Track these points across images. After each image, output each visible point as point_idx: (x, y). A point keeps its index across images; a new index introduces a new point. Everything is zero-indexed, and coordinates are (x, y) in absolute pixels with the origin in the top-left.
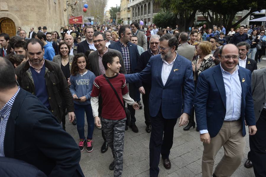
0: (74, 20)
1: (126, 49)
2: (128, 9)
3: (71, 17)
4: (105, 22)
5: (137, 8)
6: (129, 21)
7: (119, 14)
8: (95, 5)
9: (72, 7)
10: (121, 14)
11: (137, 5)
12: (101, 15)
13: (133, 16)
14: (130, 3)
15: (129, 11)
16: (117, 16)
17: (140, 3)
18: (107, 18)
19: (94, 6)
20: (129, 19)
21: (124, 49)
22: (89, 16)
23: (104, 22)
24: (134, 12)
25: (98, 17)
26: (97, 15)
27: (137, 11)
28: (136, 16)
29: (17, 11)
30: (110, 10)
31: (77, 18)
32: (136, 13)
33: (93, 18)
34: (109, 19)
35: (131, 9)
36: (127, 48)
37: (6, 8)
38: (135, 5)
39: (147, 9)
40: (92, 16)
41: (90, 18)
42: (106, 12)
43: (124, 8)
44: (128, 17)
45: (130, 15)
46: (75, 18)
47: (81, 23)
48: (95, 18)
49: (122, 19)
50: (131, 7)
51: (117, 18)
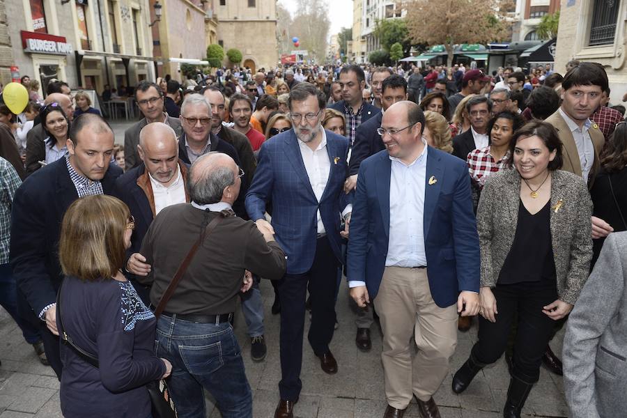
0: (287, 59)
1: (356, 119)
5: (372, 39)
6: (363, 58)
7: (351, 45)
8: (309, 31)
10: (353, 46)
11: (372, 34)
12: (319, 48)
13: (368, 50)
14: (363, 29)
15: (364, 41)
18: (333, 50)
19: (308, 33)
20: (363, 53)
21: (351, 118)
23: (327, 59)
24: (369, 44)
25: (314, 50)
26: (313, 47)
27: (372, 44)
28: (371, 49)
29: (257, 55)
30: (340, 34)
31: (290, 56)
34: (337, 53)
36: (360, 117)
37: (250, 53)
38: (369, 34)
40: (304, 49)
41: (300, 54)
42: (331, 38)
43: (357, 36)
45: (364, 49)
46: (288, 57)
47: (294, 62)
48: (309, 52)
49: (354, 55)
50: (365, 36)
51: (348, 51)
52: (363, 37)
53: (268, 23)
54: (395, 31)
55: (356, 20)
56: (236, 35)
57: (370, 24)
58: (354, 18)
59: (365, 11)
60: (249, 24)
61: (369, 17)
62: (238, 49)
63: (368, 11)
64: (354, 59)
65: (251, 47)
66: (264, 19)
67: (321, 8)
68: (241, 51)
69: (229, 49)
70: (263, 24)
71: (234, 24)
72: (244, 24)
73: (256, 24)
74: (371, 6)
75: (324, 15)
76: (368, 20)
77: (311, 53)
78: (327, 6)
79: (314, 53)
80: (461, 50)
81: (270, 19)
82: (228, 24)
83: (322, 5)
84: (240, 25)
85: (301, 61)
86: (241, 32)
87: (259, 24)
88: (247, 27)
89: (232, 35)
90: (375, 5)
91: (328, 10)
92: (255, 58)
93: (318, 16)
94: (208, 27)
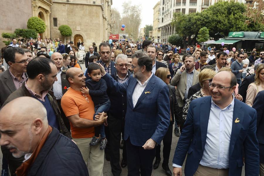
0: (113, 37)
2: (159, 29)
3: (111, 35)
4: (140, 39)
5: (165, 29)
6: (158, 39)
7: (152, 33)
8: (130, 23)
9: (110, 26)
11: (165, 26)
12: (135, 33)
13: (162, 36)
14: (159, 24)
15: (160, 31)
16: (150, 35)
17: (167, 25)
18: (141, 35)
19: (129, 25)
20: (159, 37)
22: (124, 33)
23: (138, 39)
24: (163, 32)
25: (132, 34)
26: (132, 33)
28: (164, 35)
29: (85, 31)
30: (145, 28)
31: (115, 35)
32: (164, 33)
33: (127, 36)
34: (143, 37)
35: (161, 29)
37: (79, 29)
38: (163, 27)
39: (172, 31)
40: (126, 33)
41: (124, 35)
42: (141, 29)
43: (155, 28)
44: (159, 36)
45: (160, 35)
46: (113, 36)
47: (118, 39)
48: (129, 35)
49: (153, 38)
50: (161, 27)
51: (150, 36)
52: (159, 28)
53: (95, 7)
54: (190, 21)
55: (155, 19)
56: (67, 14)
57: (164, 21)
58: (154, 19)
59: (161, 14)
60: (79, 6)
61: (164, 17)
62: (69, 26)
63: (163, 13)
64: (153, 40)
65: (80, 24)
66: (92, 3)
67: (137, 12)
68: (72, 28)
69: (61, 25)
70: (90, 8)
71: (67, 5)
72: (75, 6)
73: (85, 7)
74: (165, 11)
75: (138, 16)
76: (163, 18)
77: (130, 36)
78: (140, 11)
79: (132, 35)
80: (259, 37)
81: (97, 4)
82: (61, 5)
83: (137, 11)
84: (71, 7)
85: (124, 39)
86: (72, 12)
87: (88, 7)
88: (77, 9)
89: (65, 14)
90: (168, 10)
91: (140, 13)
92: (83, 34)
93: (134, 17)
94: (35, 3)
